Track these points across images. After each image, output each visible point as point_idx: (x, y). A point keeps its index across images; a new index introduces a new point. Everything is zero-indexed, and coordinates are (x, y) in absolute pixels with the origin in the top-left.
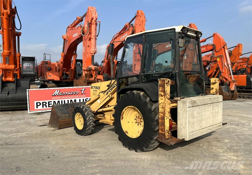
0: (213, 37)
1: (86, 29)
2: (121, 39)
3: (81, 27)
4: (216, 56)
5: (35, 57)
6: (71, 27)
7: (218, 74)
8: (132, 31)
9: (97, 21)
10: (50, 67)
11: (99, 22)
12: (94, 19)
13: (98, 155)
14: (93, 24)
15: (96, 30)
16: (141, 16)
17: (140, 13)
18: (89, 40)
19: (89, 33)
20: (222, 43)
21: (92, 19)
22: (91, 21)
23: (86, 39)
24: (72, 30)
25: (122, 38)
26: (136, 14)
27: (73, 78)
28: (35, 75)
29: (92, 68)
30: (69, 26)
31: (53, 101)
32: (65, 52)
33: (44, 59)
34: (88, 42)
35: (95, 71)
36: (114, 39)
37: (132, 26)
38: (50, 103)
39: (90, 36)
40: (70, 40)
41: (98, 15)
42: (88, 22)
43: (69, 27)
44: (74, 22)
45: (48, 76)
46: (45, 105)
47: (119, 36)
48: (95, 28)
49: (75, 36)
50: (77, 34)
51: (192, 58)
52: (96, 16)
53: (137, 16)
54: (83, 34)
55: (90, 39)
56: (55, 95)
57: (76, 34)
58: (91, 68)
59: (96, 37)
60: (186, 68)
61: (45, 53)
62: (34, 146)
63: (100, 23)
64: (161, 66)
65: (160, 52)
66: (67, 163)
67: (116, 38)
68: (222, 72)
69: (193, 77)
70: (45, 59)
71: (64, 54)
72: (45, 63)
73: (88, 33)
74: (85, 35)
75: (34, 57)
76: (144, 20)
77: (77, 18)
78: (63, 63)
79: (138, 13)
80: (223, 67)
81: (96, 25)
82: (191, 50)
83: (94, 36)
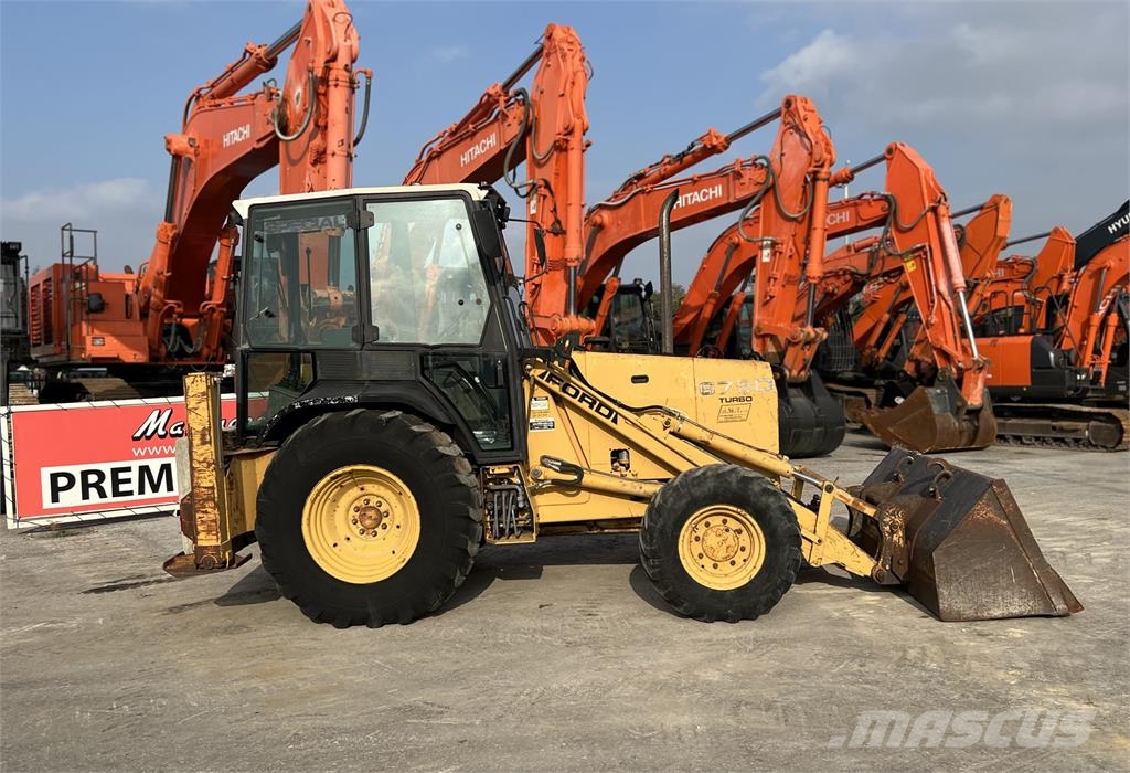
0: (884, 162)
1: (297, 107)
2: (465, 159)
3: (272, 94)
4: (900, 252)
5: (20, 244)
6: (213, 97)
7: (900, 333)
8: (524, 124)
9: (355, 67)
10: (100, 296)
11: (366, 73)
12: (339, 58)
13: (447, 720)
14: (336, 86)
15: (348, 111)
16: (566, 51)
17: (562, 40)
18: (315, 163)
19: (316, 125)
20: (925, 191)
21: (334, 59)
22: (327, 69)
23: (295, 157)
24: (217, 112)
25: (467, 155)
26: (542, 41)
27: (217, 351)
28: (19, 333)
29: (328, 299)
30: (198, 92)
31: (135, 465)
32: (176, 219)
33: (63, 256)
34: (307, 174)
35: (342, 315)
36: (425, 158)
37: (521, 97)
38: (122, 476)
39: (318, 141)
40: (204, 161)
41: (359, 38)
42: (311, 71)
43: (198, 96)
44: (232, 70)
45: (89, 340)
46: (97, 486)
47: (454, 145)
48: (346, 105)
49: (237, 139)
50: (247, 131)
51: (795, 256)
52: (351, 46)
53: (545, 51)
54: (284, 131)
55: (320, 158)
56: (148, 434)
57: (240, 129)
58: (326, 302)
59: (349, 146)
60: (768, 302)
61: (69, 224)
62: (101, 689)
63: (369, 78)
64: (644, 293)
65: (644, 230)
66: (307, 763)
67: (439, 155)
68: (929, 325)
69: (801, 345)
70: (71, 256)
71: (175, 231)
72: (68, 277)
73: (312, 126)
74: (295, 136)
75: (15, 243)
76: (581, 75)
77: (247, 51)
78: (169, 274)
79: (549, 38)
80: (933, 301)
81: (353, 90)
82: (794, 219)
83: (342, 141)
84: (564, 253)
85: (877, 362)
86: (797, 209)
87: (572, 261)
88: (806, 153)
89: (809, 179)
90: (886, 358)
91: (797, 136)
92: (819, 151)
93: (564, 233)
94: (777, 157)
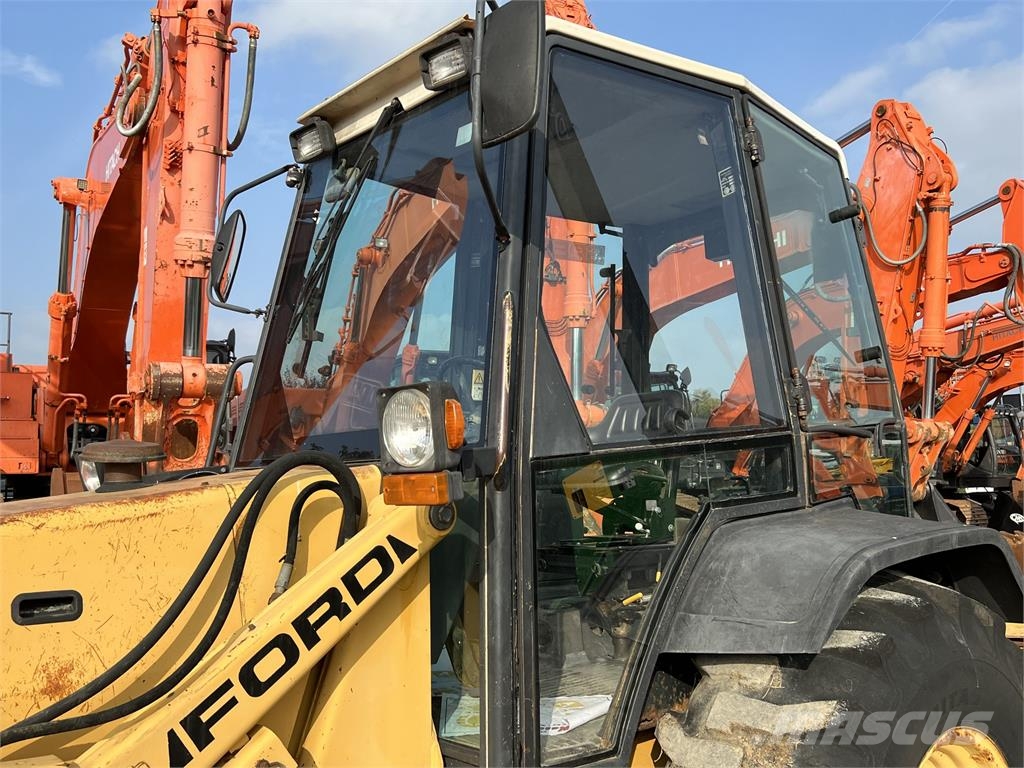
0: (999, 206)
7: (986, 433)
9: (232, 19)
11: (248, 29)
12: (200, 3)
14: (195, 43)
15: (216, 83)
18: (171, 167)
19: (174, 111)
21: (193, 4)
22: (185, 20)
29: (182, 375)
32: (72, 288)
34: (161, 185)
35: (210, 403)
39: (174, 134)
42: (157, 22)
48: (215, 75)
49: (113, 166)
51: (901, 321)
55: (176, 159)
58: (178, 381)
59: (219, 139)
63: (255, 38)
64: (679, 383)
65: (679, 299)
69: (918, 446)
71: (71, 303)
81: (225, 54)
82: (899, 267)
83: (205, 128)
84: (563, 307)
85: (960, 468)
86: (903, 253)
87: (575, 318)
88: (912, 174)
89: (920, 209)
90: (970, 461)
91: (898, 153)
92: (933, 170)
93: (563, 280)
94: (868, 183)
